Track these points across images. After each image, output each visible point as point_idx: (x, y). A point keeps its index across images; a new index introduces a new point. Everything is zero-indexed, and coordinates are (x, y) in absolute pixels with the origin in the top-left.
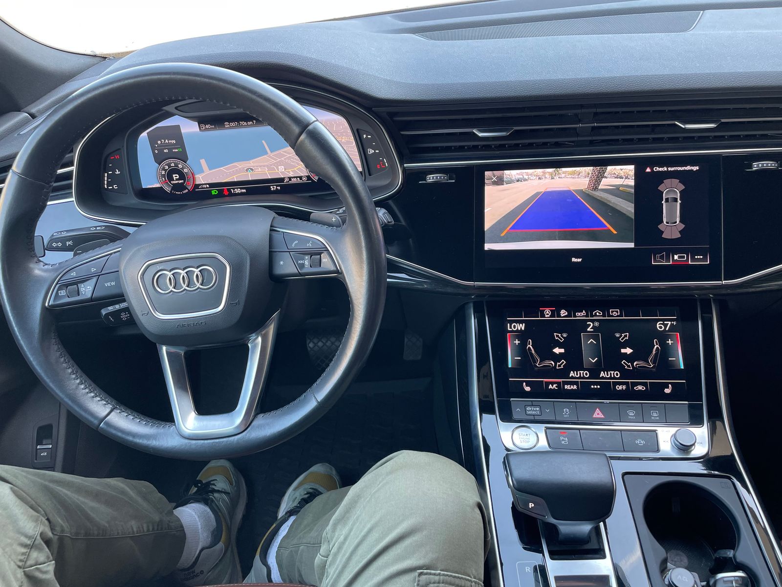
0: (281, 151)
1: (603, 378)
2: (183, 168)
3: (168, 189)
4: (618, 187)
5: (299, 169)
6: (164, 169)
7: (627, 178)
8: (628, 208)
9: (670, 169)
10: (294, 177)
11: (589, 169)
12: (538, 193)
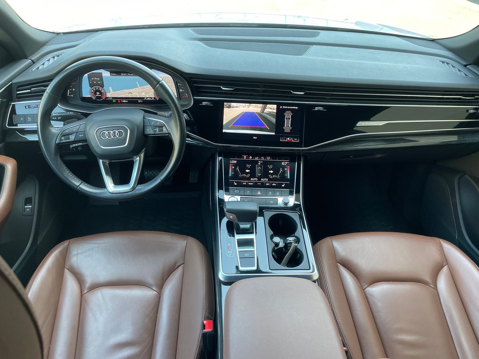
0: (144, 87)
1: (262, 181)
2: (101, 90)
3: (94, 98)
4: (270, 112)
5: (151, 95)
6: (93, 90)
7: (274, 109)
8: (274, 120)
9: (288, 107)
10: (149, 98)
11: (261, 105)
12: (243, 112)
